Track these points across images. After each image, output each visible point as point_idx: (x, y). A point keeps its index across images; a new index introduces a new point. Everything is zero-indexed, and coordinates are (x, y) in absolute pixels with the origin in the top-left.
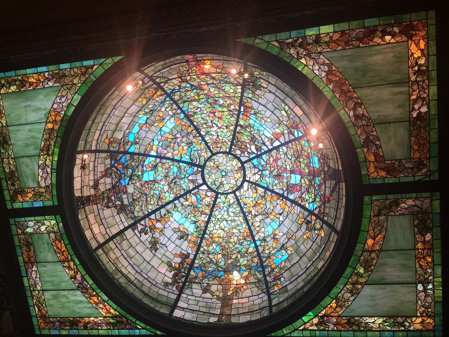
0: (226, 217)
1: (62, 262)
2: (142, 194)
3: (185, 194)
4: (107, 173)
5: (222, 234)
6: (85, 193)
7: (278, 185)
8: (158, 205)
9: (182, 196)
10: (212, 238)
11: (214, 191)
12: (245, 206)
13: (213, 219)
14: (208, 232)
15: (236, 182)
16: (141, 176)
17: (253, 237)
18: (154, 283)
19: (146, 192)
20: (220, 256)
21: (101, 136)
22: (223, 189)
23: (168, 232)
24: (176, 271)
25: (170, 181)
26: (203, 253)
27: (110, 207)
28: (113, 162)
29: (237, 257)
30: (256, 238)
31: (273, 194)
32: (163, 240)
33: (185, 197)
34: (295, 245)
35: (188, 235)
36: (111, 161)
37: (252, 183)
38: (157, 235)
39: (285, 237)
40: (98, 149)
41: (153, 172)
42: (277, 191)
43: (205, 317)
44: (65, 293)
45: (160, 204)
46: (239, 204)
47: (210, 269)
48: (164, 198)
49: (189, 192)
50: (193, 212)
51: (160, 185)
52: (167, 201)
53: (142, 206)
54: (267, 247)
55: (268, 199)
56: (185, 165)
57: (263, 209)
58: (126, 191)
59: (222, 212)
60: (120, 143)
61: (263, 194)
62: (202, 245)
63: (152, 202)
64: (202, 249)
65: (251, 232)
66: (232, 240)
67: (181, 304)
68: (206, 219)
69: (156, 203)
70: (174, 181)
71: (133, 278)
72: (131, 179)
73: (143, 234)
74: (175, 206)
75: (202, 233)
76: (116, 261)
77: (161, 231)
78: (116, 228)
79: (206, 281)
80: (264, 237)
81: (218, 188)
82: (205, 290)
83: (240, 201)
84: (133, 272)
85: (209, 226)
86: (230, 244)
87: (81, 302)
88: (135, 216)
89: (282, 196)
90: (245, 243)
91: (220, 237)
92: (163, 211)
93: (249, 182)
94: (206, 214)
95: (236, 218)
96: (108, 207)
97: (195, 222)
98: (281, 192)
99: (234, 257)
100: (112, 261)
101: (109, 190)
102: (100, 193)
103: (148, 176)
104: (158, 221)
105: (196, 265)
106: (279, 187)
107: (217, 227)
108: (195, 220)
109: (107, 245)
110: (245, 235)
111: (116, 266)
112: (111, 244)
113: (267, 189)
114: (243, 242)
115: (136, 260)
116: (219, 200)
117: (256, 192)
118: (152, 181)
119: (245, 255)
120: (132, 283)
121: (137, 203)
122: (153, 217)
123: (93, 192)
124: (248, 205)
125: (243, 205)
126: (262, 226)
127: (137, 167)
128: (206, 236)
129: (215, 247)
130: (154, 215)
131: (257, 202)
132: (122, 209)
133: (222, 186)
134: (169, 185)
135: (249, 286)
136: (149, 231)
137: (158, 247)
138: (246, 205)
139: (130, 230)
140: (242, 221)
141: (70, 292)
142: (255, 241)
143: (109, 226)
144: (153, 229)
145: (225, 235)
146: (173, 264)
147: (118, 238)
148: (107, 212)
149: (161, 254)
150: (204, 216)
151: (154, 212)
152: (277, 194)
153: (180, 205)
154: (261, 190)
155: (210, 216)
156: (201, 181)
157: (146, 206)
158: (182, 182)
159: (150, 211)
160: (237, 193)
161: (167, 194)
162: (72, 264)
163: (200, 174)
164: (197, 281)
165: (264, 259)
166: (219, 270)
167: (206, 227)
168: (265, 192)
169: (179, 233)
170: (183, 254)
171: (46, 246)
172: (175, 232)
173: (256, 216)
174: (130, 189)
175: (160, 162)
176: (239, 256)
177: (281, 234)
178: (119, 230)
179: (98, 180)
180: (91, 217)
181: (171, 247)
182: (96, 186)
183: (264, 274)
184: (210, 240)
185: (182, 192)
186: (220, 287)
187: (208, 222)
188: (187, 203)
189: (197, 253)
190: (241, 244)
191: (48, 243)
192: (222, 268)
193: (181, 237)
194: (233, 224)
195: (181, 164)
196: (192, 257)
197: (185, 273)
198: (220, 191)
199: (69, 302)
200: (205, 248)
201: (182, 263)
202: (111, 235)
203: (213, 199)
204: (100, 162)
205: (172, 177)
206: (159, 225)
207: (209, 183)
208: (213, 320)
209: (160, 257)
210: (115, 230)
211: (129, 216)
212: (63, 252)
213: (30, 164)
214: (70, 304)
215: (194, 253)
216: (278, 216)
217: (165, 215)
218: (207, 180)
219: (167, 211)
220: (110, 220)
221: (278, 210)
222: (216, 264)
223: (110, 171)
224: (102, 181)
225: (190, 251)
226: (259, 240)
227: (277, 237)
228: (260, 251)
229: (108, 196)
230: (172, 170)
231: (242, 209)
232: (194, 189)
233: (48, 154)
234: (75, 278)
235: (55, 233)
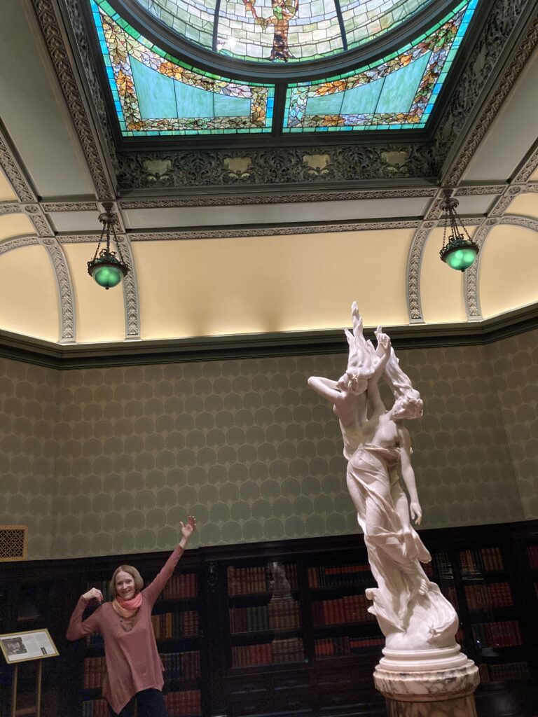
1: (346, 88)
6: (269, 42)
21: (197, 5)
40: (213, 12)
44: (385, 91)
76: (370, 15)
87: (402, 76)
100: (367, 22)
109: (345, 24)
111: (376, 18)
112: (345, 17)
123: (271, 29)
141: (385, 85)
143: (323, 13)
147: (342, 4)
148: (303, 12)
162: (351, 79)
171: (322, 102)
180: (303, 38)
191: (319, 100)
199: (398, 88)
202: (335, 14)
204: (233, 11)
210: (330, 6)
212: (334, 86)
214: (401, 88)
220: (314, 9)
233: (213, 84)
234: (371, 78)
235: (308, 91)
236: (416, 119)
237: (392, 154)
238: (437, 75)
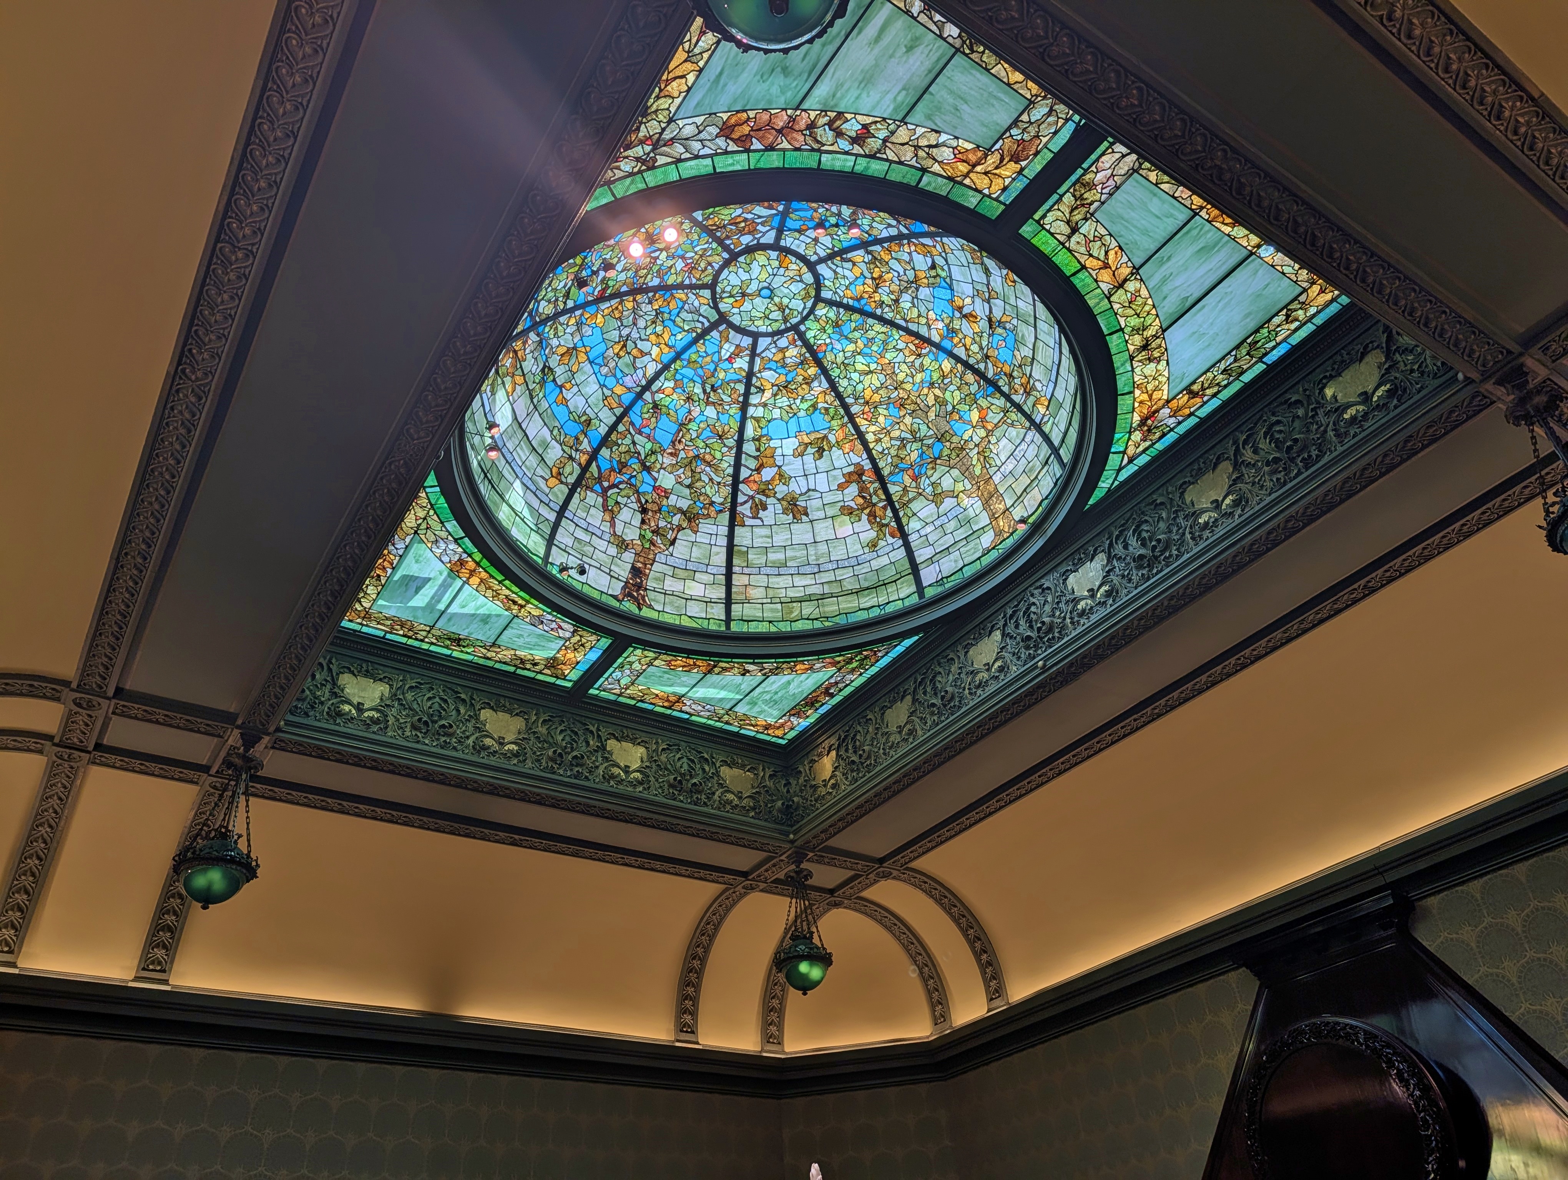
0: (851, 347)
1: (710, 672)
2: (691, 463)
3: (748, 385)
4: (612, 511)
5: (875, 380)
6: (622, 573)
7: (875, 224)
8: (731, 448)
9: (747, 394)
10: (867, 403)
11: (787, 330)
12: (863, 302)
13: (835, 373)
14: (850, 401)
15: (801, 281)
16: (656, 447)
17: (928, 341)
18: (853, 562)
19: (691, 454)
20: (908, 420)
21: (538, 493)
22: (796, 313)
23: (793, 467)
24: (867, 511)
25: (702, 396)
26: (879, 440)
27: (675, 539)
28: (597, 488)
29: (936, 397)
30: (936, 338)
31: (885, 245)
32: (797, 487)
33: (753, 390)
34: (1007, 307)
35: (825, 437)
36: (592, 490)
37: (831, 257)
38: (781, 490)
39: (978, 301)
40: (557, 508)
41: (664, 417)
42: (885, 234)
43: (972, 545)
44: (758, 690)
45: (731, 442)
46: (848, 308)
47: (914, 456)
48: (726, 428)
49: (750, 374)
50: (794, 395)
51: (698, 421)
52: (735, 426)
53: (711, 480)
54: (968, 341)
55: (886, 258)
56: (693, 349)
57: (895, 279)
58: (665, 491)
59: (838, 346)
60: (571, 458)
61: (868, 258)
62: (863, 429)
63: (718, 455)
64: (870, 437)
65: (917, 335)
66: (901, 377)
67: (921, 555)
68: (825, 384)
69: (725, 449)
70: (708, 390)
71: (817, 590)
72: (648, 469)
73: (762, 514)
74: (757, 420)
75: (842, 411)
76: (771, 593)
77: (781, 476)
78: (718, 553)
79: (924, 482)
80: (947, 326)
81: (785, 320)
82: (937, 498)
83: (845, 301)
84: (808, 580)
85: (841, 389)
86: (904, 386)
87: (789, 683)
88: (722, 504)
89: (900, 237)
90: (927, 361)
91: (878, 389)
92: (749, 448)
93: (821, 261)
94: (816, 377)
95: (871, 334)
96: (673, 543)
97: (814, 406)
98: (893, 232)
99: (931, 401)
100: (765, 601)
101: (643, 522)
102: (639, 542)
103: (665, 429)
104: (758, 470)
105: (886, 472)
106: (881, 227)
107: (855, 376)
108: (810, 403)
109: (734, 590)
110: (914, 348)
111: (778, 600)
112: (737, 580)
113: (864, 245)
114: (922, 364)
115: (794, 558)
116: (810, 335)
117: (854, 264)
118: (679, 430)
119: (946, 381)
120: (823, 597)
121: (698, 484)
122: (744, 473)
123: (629, 557)
124: (866, 296)
125: (856, 304)
126: (923, 310)
127: (634, 443)
128: (854, 409)
129: (885, 412)
130: (743, 469)
131: (873, 278)
132: (691, 518)
133: (787, 311)
134: (708, 403)
135: (997, 433)
136: (764, 498)
137: (803, 504)
138: (862, 298)
139: (738, 530)
140: (884, 329)
141: (763, 685)
142: (938, 346)
143: (707, 562)
144: (765, 490)
145: (882, 377)
146: (852, 504)
147: (736, 561)
148: (680, 550)
149: (818, 509)
150: (816, 384)
151: (737, 465)
152: (891, 239)
153: (761, 409)
154: (859, 255)
155: (825, 371)
156: (747, 341)
157: (716, 471)
158: (722, 375)
159: (730, 471)
160: (826, 294)
161: (724, 418)
162: (725, 666)
163: (732, 333)
164: (911, 495)
165: (982, 366)
166: (928, 446)
167: (839, 396)
168: (868, 253)
169: (810, 450)
170: (850, 474)
171: (667, 676)
172: (802, 455)
173: (897, 301)
174: (667, 481)
175: (653, 394)
176: (937, 392)
177: (968, 301)
178: (724, 550)
179: (615, 534)
180: (671, 585)
181: (821, 482)
182: (623, 545)
183: (1003, 394)
184: (867, 409)
185: (741, 388)
186: (955, 472)
187: (833, 386)
188: (768, 394)
189: (868, 451)
190: (922, 369)
191: (665, 672)
192: (930, 437)
193: (821, 451)
194: (875, 348)
195: (685, 356)
196: (867, 465)
197: (881, 500)
198: (794, 321)
199: (776, 693)
200: (873, 428)
201: (862, 490)
202: (724, 571)
203: (799, 343)
204: (584, 515)
205: (698, 390)
206: (768, 474)
207: (763, 329)
208: (987, 539)
209: (821, 514)
210: (720, 558)
211: (713, 514)
212: (695, 664)
213: (519, 632)
214: (780, 694)
215: (865, 456)
216: (933, 273)
217: (758, 450)
218: (753, 328)
219: (754, 439)
220: (696, 553)
221: (921, 262)
222: (915, 439)
223: (611, 503)
224: (619, 529)
225: (856, 459)
226: (943, 337)
227: (966, 311)
228: (964, 358)
229: (653, 532)
230: (685, 380)
231: (862, 312)
232: (751, 363)
233: (522, 606)
234: (748, 671)
235: (656, 659)
236: (779, 733)
237: (736, 771)
238: (832, 696)
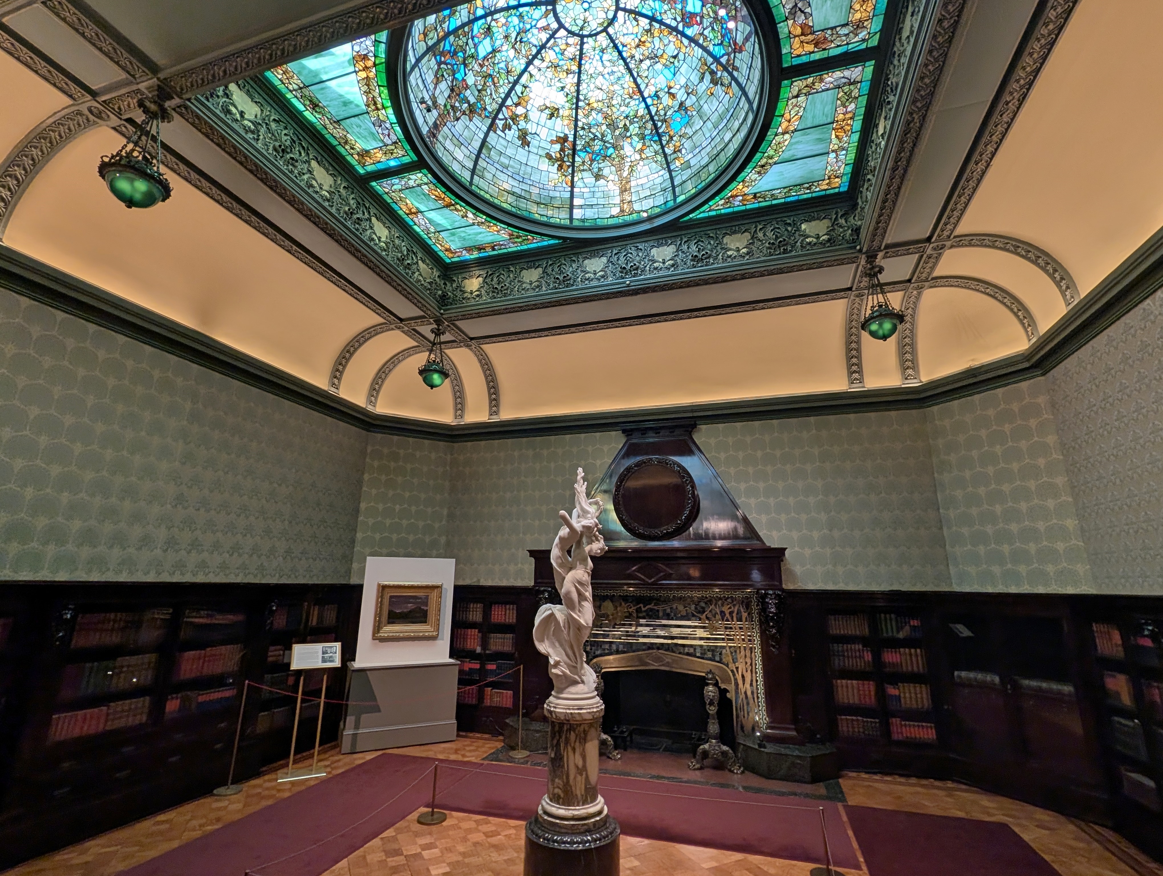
0: (600, 69)
1: (448, 207)
2: (486, 77)
3: (539, 52)
4: (438, 78)
5: (601, 95)
7: (668, 12)
8: (509, 83)
9: (535, 57)
10: (589, 104)
11: (578, 35)
12: (625, 49)
13: (583, 77)
14: (581, 97)
15: (606, 13)
16: (475, 54)
17: (641, 93)
18: (541, 186)
19: (489, 72)
20: (604, 127)
22: (589, 29)
23: (534, 115)
24: (559, 163)
25: (513, 40)
26: (583, 128)
27: (460, 118)
28: (438, 58)
29: (625, 125)
30: (646, 95)
31: (663, 27)
32: (531, 128)
33: (539, 56)
34: (697, 104)
35: (558, 109)
36: (435, 58)
37: (630, 12)
38: (522, 124)
39: (683, 90)
40: (418, 58)
41: (488, 39)
42: (668, 22)
43: (606, 209)
44: (462, 229)
45: (511, 79)
46: (616, 46)
47: (597, 148)
48: (513, 69)
49: (543, 47)
50: (556, 75)
51: (503, 53)
52: (518, 71)
53: (491, 94)
54: (661, 107)
55: (656, 34)
56: (527, 9)
57: (650, 49)
58: (467, 85)
59: (594, 62)
60: (436, 29)
61: (647, 27)
62: (579, 117)
63: (501, 82)
64: (580, 124)
65: (638, 86)
66: (614, 102)
67: (577, 202)
68: (575, 80)
69: (506, 81)
70: (518, 39)
71: (518, 191)
72: (466, 65)
73: (507, 131)
74: (531, 76)
75: (575, 101)
76: (495, 180)
77: (526, 117)
78: (476, 141)
79: (595, 165)
80: (657, 92)
81: (582, 29)
82: (598, 177)
83: (617, 42)
84: (515, 183)
85: (581, 88)
86: (613, 108)
88: (489, 112)
89: (675, 29)
90: (633, 103)
91: (599, 101)
92: (519, 88)
93: (625, 10)
94: (574, 73)
95: (615, 69)
96: (458, 119)
97: (563, 88)
98: (674, 24)
99: (621, 125)
100: (491, 182)
101: (449, 97)
102: (443, 108)
103: (484, 48)
104: (517, 105)
105: (578, 148)
106: (671, 16)
107: (592, 86)
108: (562, 85)
109: (478, 167)
110: (631, 92)
111: (497, 186)
112: (481, 162)
113: (652, 19)
114: (629, 103)
115: (513, 167)
116: (585, 46)
117: (638, 25)
118: (491, 53)
119: (635, 120)
120: (520, 197)
121: (484, 92)
122: (509, 102)
123: (435, 113)
124: (629, 46)
125: (621, 48)
126: (651, 75)
127: (467, 44)
128: (581, 104)
129: (595, 116)
130: (509, 99)
131: (640, 40)
132: (472, 111)
133: (586, 24)
134: (513, 47)
135: (646, 161)
136: (512, 123)
137: (529, 139)
138: (626, 46)
139: (491, 134)
140: (624, 71)
141: (467, 228)
142: (644, 99)
143: (469, 142)
144: (514, 118)
145: (605, 96)
146: (553, 155)
147: (484, 151)
148: (459, 126)
149: (535, 147)
150: (571, 76)
151: (508, 95)
152: (668, 26)
153: (536, 70)
154: (644, 22)
155: (580, 73)
156: (555, 25)
157: (496, 91)
158: (530, 36)
159: (503, 96)
160: (610, 30)
161: (516, 62)
162: (458, 207)
163: (552, 15)
164: (585, 167)
165: (659, 124)
166: (607, 147)
167: (578, 91)
168: (651, 25)
169: (547, 112)
170: (560, 137)
172: (542, 111)
173: (641, 61)
174: (470, 80)
175: (493, 20)
176: (628, 123)
177: (678, 87)
178: (481, 141)
179: (434, 94)
180: (448, 144)
181: (543, 133)
182: (435, 104)
183: (661, 144)
184: (587, 108)
185: (534, 51)
186: (613, 168)
187: (578, 84)
188: (545, 65)
189: (576, 131)
190: (627, 106)
191: (423, 194)
192: (610, 143)
193: (552, 115)
194: (612, 77)
195: (521, 9)
196: (571, 138)
197: (568, 161)
198: (585, 33)
200: (584, 120)
201: (562, 150)
202: (476, 153)
203: (578, 47)
204: (426, 71)
205: (514, 35)
206: (520, 110)
207: (567, 25)
208: (615, 211)
209: (535, 151)
210: (477, 144)
211: (483, 116)
212: (445, 198)
213: (361, 124)
214: (470, 237)
215: (573, 132)
216: (672, 60)
217: (522, 93)
218: (563, 21)
219: (523, 86)
220: (466, 133)
221: (671, 50)
222: (602, 140)
223: (440, 73)
224: (437, 92)
225: (567, 132)
226: (650, 96)
227: (672, 91)
228: (653, 113)
229: (451, 106)
230: (511, 24)
231: (620, 53)
232: (548, 40)
233: (377, 109)
234: (467, 217)
235: (426, 184)
236: (450, 255)
237: (425, 266)
238: (494, 249)
